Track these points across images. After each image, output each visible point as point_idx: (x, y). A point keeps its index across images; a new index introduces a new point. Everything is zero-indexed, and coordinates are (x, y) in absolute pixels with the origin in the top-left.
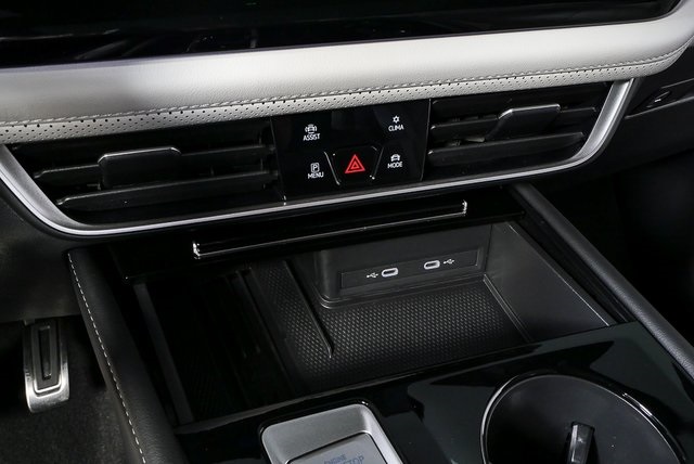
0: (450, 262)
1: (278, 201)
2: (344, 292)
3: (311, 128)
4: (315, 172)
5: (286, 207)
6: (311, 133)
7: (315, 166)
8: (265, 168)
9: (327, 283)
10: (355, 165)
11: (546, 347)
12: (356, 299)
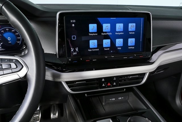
0: (123, 98)
1: (98, 89)
2: (106, 102)
3: (103, 79)
4: (103, 85)
5: (99, 90)
6: (103, 80)
7: (103, 84)
8: (97, 84)
9: (104, 101)
10: (109, 84)
11: (139, 111)
12: (108, 103)
